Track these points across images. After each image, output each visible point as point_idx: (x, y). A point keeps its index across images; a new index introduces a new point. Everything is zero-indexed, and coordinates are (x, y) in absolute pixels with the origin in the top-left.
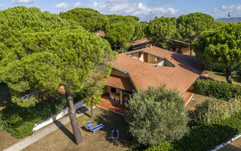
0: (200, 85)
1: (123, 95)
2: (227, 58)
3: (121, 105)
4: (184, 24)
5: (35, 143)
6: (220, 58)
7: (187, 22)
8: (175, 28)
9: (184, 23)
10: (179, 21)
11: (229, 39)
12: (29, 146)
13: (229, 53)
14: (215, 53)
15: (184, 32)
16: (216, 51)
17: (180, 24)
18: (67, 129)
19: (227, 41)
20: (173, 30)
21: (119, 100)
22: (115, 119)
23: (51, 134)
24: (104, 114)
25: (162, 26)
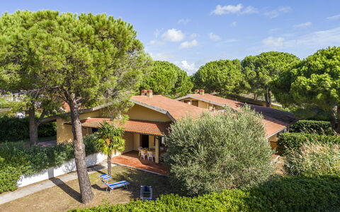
0: (289, 139)
1: (160, 150)
2: (332, 93)
3: (156, 164)
4: (254, 67)
5: (18, 200)
6: (320, 95)
7: (257, 65)
8: (240, 73)
9: (252, 65)
10: (246, 63)
11: (331, 66)
12: (9, 203)
13: (334, 86)
14: (309, 87)
15: (255, 79)
16: (310, 84)
17: (247, 68)
18: (68, 187)
19: (328, 70)
20: (237, 76)
21: (154, 158)
22: (146, 179)
23: (43, 191)
24: (128, 173)
25: (219, 72)
